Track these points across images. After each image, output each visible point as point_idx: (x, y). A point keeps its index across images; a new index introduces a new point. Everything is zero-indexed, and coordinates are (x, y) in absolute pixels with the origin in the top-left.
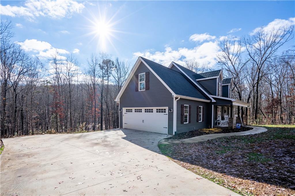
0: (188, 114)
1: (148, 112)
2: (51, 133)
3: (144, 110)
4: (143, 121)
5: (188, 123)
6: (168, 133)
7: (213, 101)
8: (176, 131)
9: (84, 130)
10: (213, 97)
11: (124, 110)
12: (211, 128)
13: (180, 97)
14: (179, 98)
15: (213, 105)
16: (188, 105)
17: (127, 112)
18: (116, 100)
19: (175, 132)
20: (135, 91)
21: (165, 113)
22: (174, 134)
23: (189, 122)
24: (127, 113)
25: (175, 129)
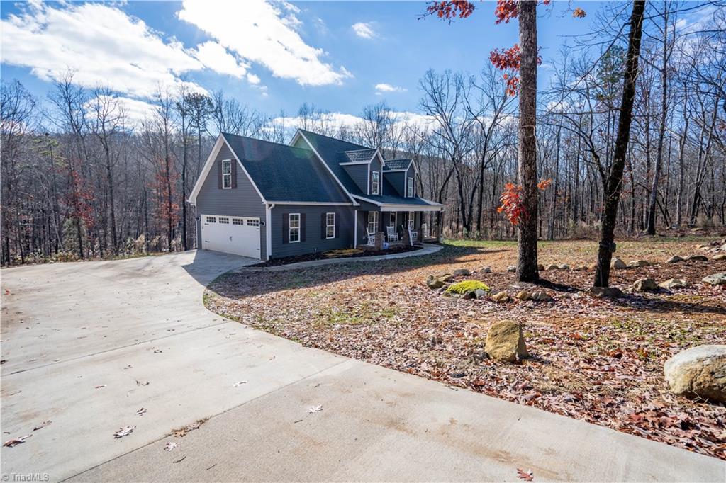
0: (299, 227)
1: (237, 223)
2: (66, 259)
3: (231, 220)
4: (231, 238)
5: (299, 241)
6: (261, 258)
7: (355, 204)
8: (271, 254)
9: (144, 252)
10: (354, 198)
11: (204, 217)
12: (353, 248)
13: (273, 203)
14: (273, 205)
15: (356, 211)
16: (299, 214)
17: (207, 221)
18: (189, 201)
19: (270, 257)
20: (218, 188)
21: (257, 227)
22: (268, 259)
23: (301, 240)
24: (207, 223)
25: (269, 252)
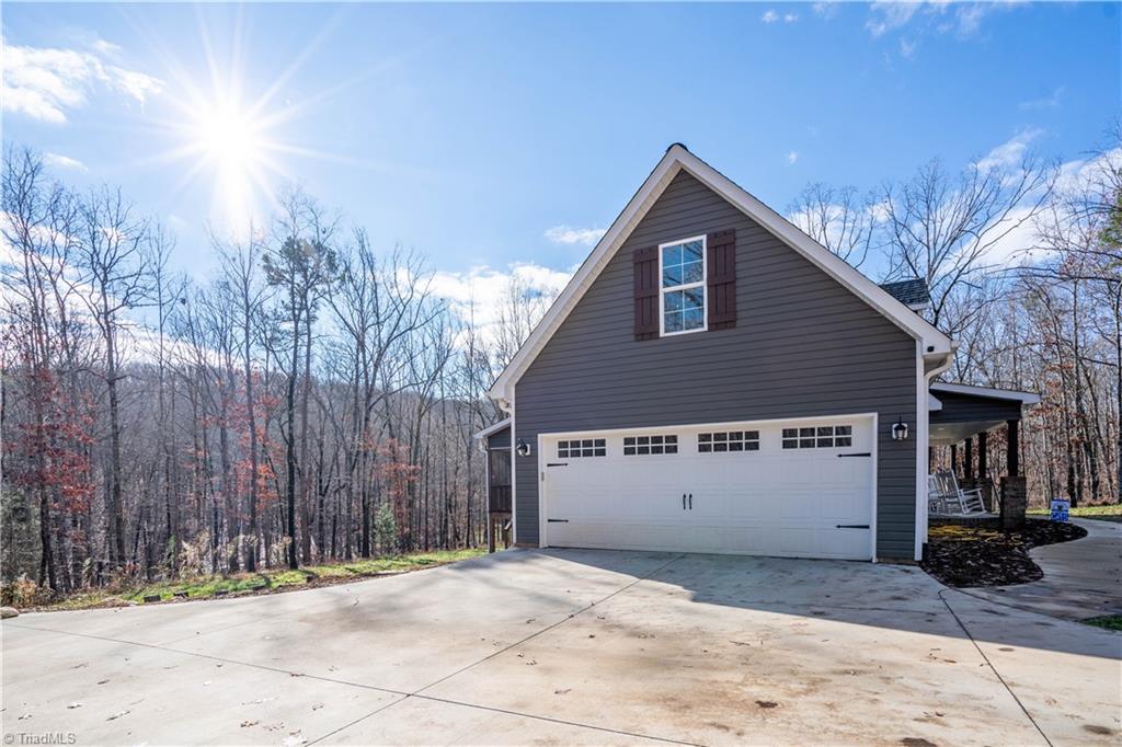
1: (721, 447)
4: (687, 500)
6: (878, 556)
8: (926, 541)
11: (548, 444)
17: (563, 454)
19: (924, 548)
20: (632, 338)
21: (844, 450)
22: (917, 555)
24: (563, 460)
25: (922, 532)
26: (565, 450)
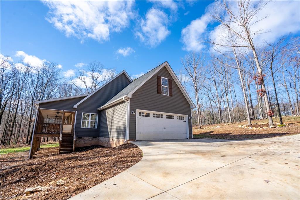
1: (169, 118)
3: (165, 116)
4: (165, 128)
21: (183, 120)
24: (140, 117)
26: (141, 114)
